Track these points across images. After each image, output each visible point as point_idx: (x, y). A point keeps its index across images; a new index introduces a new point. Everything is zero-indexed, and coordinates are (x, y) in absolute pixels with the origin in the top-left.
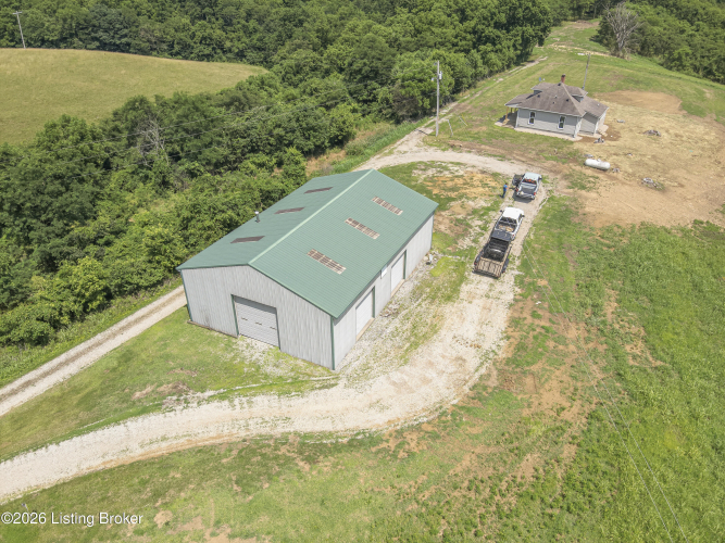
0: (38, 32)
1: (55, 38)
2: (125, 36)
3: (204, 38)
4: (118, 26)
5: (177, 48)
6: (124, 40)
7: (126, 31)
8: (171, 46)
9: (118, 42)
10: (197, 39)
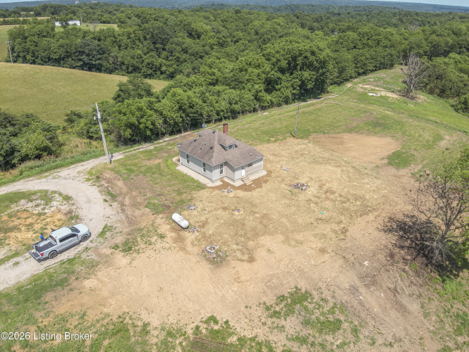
0: (46, 53)
1: (57, 57)
2: (99, 59)
3: (149, 64)
4: (94, 53)
5: (130, 69)
6: (97, 62)
7: (99, 56)
8: (128, 68)
9: (94, 63)
10: (145, 64)
